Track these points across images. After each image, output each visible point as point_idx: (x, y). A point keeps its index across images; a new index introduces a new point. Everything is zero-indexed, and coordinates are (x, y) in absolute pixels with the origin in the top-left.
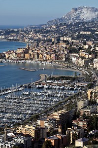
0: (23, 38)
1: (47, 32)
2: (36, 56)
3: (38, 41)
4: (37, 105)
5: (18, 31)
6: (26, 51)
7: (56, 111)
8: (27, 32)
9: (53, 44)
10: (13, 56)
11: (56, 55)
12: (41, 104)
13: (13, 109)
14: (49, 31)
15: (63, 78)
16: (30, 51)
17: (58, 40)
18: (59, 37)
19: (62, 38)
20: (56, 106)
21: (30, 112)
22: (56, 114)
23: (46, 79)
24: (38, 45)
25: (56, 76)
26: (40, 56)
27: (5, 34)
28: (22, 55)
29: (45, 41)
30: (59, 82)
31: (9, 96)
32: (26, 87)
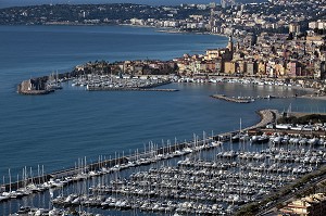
0: (219, 24)
1: (278, 9)
2: (250, 67)
3: (256, 31)
4: (253, 183)
5: (208, 9)
6: (227, 57)
7: (299, 197)
8: (229, 11)
9: (291, 37)
10: (196, 67)
11: (298, 65)
12: (262, 180)
13: (198, 190)
14: (283, 8)
15: (315, 118)
16: (236, 57)
17: (304, 29)
18: (307, 21)
19: (312, 25)
20: (300, 185)
21: (236, 198)
22: (298, 203)
23: (275, 121)
24: (254, 42)
25: (299, 115)
26: (261, 67)
27: (176, 17)
28: (218, 65)
29: (271, 32)
30: (306, 128)
31: (187, 161)
32: (226, 140)
